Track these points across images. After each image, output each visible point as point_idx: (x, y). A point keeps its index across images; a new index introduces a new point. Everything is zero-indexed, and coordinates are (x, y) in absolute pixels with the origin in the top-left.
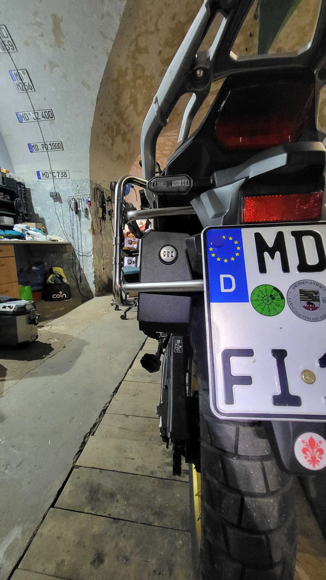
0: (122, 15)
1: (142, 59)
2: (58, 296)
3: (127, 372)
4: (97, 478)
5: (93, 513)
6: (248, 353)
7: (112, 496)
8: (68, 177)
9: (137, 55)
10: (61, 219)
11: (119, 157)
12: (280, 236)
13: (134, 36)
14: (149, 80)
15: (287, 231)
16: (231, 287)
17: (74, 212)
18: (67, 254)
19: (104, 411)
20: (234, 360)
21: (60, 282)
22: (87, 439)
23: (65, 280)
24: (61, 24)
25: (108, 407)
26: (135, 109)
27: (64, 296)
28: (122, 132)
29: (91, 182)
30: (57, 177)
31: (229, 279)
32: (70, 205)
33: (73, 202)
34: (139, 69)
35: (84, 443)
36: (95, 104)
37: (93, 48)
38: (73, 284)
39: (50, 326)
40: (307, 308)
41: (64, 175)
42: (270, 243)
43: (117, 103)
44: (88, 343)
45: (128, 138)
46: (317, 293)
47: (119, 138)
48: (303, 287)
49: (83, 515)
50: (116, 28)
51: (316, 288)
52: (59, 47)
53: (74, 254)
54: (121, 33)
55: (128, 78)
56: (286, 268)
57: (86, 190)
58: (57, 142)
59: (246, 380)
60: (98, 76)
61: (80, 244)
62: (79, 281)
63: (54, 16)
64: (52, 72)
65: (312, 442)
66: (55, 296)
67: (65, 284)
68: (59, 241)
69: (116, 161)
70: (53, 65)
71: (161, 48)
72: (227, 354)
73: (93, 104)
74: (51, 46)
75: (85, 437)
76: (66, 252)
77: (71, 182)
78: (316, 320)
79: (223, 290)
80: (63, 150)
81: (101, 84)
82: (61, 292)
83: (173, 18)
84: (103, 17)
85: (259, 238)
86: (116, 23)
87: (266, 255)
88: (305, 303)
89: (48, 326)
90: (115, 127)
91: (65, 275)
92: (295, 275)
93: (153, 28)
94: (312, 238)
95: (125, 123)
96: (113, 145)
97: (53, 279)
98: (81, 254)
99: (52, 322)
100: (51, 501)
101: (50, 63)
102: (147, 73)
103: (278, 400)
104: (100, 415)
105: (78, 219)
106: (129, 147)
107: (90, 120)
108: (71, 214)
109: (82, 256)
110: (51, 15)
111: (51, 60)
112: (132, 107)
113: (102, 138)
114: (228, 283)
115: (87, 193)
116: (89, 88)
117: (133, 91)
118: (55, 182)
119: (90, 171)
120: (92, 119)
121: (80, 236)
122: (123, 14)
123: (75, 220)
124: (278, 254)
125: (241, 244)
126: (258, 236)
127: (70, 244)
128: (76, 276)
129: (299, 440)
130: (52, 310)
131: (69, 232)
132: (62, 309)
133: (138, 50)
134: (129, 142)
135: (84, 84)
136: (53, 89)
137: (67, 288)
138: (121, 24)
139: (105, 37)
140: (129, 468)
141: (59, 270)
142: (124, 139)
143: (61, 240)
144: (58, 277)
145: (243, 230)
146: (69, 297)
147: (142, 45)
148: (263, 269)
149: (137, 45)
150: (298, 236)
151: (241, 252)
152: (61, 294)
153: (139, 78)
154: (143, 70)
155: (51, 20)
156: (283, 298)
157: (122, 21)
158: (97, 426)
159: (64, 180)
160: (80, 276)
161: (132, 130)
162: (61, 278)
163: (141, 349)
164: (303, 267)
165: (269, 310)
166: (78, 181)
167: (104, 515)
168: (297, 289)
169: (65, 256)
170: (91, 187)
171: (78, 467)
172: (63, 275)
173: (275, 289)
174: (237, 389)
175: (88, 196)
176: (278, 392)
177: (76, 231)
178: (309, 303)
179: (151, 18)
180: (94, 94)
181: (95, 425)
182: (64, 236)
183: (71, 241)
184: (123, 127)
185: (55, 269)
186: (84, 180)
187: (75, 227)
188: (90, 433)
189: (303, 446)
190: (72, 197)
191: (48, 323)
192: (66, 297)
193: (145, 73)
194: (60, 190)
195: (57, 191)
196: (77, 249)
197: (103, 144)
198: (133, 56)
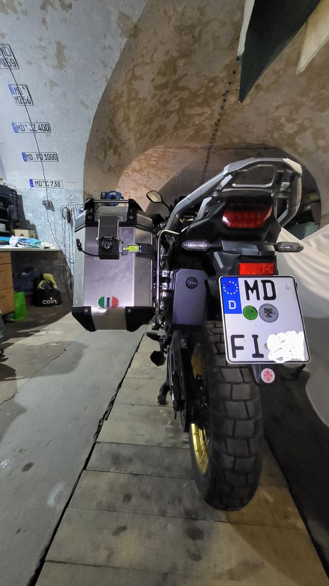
0: (122, 49)
1: (137, 84)
2: (48, 302)
3: (127, 371)
4: (114, 448)
5: (117, 471)
6: (242, 336)
7: (130, 460)
8: (61, 187)
9: (133, 81)
10: (52, 226)
11: (110, 169)
12: (256, 282)
13: (131, 67)
14: (142, 101)
15: (259, 280)
16: (234, 307)
17: (66, 220)
18: (58, 261)
19: (112, 402)
20: (236, 339)
21: (50, 288)
22: (101, 424)
23: (56, 287)
24: (65, 51)
25: (115, 399)
26: (128, 125)
27: (54, 302)
28: (114, 146)
29: (84, 193)
30: (50, 186)
31: (233, 303)
32: (63, 214)
33: (65, 210)
34: (134, 92)
35: (100, 427)
36: (92, 122)
37: (93, 73)
38: (63, 291)
39: (46, 331)
40: (267, 317)
41: (58, 184)
42: (251, 285)
43: (111, 121)
44: (86, 347)
45: (119, 151)
46: (271, 310)
47: (111, 152)
48: (265, 307)
49: (110, 473)
50: (117, 60)
51: (271, 308)
52: (61, 69)
53: (65, 261)
54: (120, 64)
55: (124, 100)
56: (258, 298)
57: (79, 200)
58: (53, 154)
59: (241, 348)
60: (95, 98)
61: (71, 251)
62: (69, 288)
63: (58, 44)
64: (51, 90)
65: (268, 372)
66: (45, 302)
67: (55, 290)
68: (52, 248)
69: (107, 172)
70: (53, 84)
71: (154, 76)
72: (233, 337)
73: (90, 122)
74: (53, 67)
75: (100, 422)
76: (57, 259)
77: (64, 192)
78: (271, 322)
79: (230, 308)
80: (58, 161)
81: (99, 104)
82: (51, 298)
83: (167, 53)
84: (104, 49)
85: (246, 283)
86: (117, 56)
87: (250, 291)
88: (266, 314)
89: (44, 330)
90: (108, 142)
91: (55, 281)
92: (263, 302)
93: (148, 61)
94: (270, 284)
95: (117, 138)
96: (105, 157)
97: (44, 285)
98: (72, 261)
99: (49, 326)
100: (83, 466)
101: (51, 82)
102: (141, 96)
103: (254, 356)
104: (110, 405)
105: (70, 227)
106: (120, 160)
107: (86, 136)
108: (64, 222)
109: (73, 263)
110: (56, 42)
111: (52, 79)
112: (124, 124)
113: (96, 152)
114: (232, 305)
115: (81, 203)
116: (87, 107)
117: (126, 110)
118: (48, 191)
119: (84, 183)
120: (88, 135)
121: (71, 244)
122: (124, 49)
123: (67, 228)
124: (255, 291)
125: (238, 286)
127: (61, 252)
128: (66, 282)
129: (263, 371)
130: (44, 316)
131: (60, 239)
132: (54, 314)
133: (134, 77)
134: (120, 155)
135: (82, 103)
136: (52, 105)
137: (57, 294)
138: (120, 57)
139: (106, 66)
140: (141, 441)
141: (49, 276)
142: (115, 152)
143: (53, 247)
144: (49, 284)
145: (239, 279)
146: (60, 303)
147: (138, 72)
148: (248, 298)
149: (133, 73)
150: (264, 282)
151: (238, 289)
152: (52, 300)
153: (133, 100)
154: (137, 94)
155: (55, 46)
156: (257, 312)
157: (123, 54)
158: (108, 414)
159: (57, 190)
160: (71, 283)
161: (124, 143)
162: (51, 284)
163: (137, 351)
164: (266, 298)
165: (251, 317)
166: (71, 191)
167: (126, 472)
168: (263, 308)
169: (56, 262)
170: (84, 197)
171: (99, 442)
172: (54, 282)
173: (253, 307)
174: (237, 351)
175: (81, 206)
176: (255, 352)
177: (68, 239)
178: (268, 314)
179: (148, 52)
180: (92, 113)
181: (106, 413)
182: (55, 243)
183: (62, 248)
184: (115, 142)
185: (46, 275)
186: (78, 191)
187: (67, 233)
188: (103, 418)
189: (264, 374)
190: (65, 206)
191: (45, 327)
192: (56, 303)
193: (139, 96)
194: (53, 198)
195: (50, 199)
196: (68, 256)
197: (97, 157)
198: (129, 82)
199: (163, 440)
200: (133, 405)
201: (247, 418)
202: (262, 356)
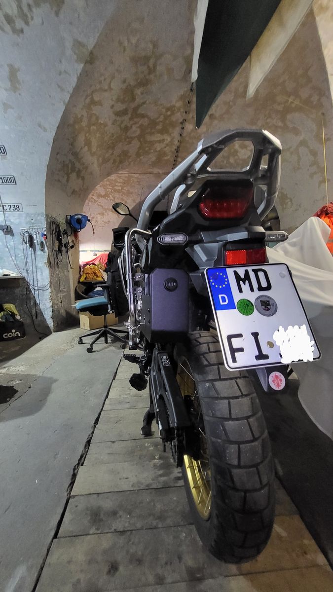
0: (79, 74)
1: (96, 110)
2: (10, 335)
3: (104, 403)
4: (94, 502)
5: (99, 532)
6: (240, 336)
7: (114, 513)
8: (21, 210)
9: (92, 106)
10: (12, 252)
11: (74, 192)
12: (247, 272)
13: (89, 92)
14: (102, 127)
15: (250, 269)
16: (225, 301)
17: (28, 245)
18: (19, 289)
19: (89, 442)
20: (233, 340)
21: (11, 319)
22: (76, 471)
23: (18, 318)
24: (18, 74)
25: (91, 438)
26: (90, 149)
27: (17, 334)
28: (77, 170)
29: (47, 216)
30: (8, 210)
31: (224, 297)
32: (23, 239)
33: (27, 235)
34: (94, 118)
35: (74, 476)
36: (51, 144)
37: (50, 96)
38: (28, 321)
39: (7, 369)
40: (265, 310)
41: (17, 208)
42: (242, 276)
43: (72, 144)
44: (56, 381)
45: (82, 175)
46: (269, 301)
47: (73, 176)
48: (262, 299)
49: (89, 536)
50: (74, 85)
51: (268, 299)
52: (15, 92)
53: (28, 288)
54: (77, 89)
55: (84, 124)
56: (252, 290)
57: (42, 224)
58: (10, 177)
59: (241, 350)
60: (53, 121)
61: (35, 278)
62: (34, 318)
63: (11, 67)
64: (5, 112)
65: (276, 376)
66: (6, 336)
67: (18, 321)
68: (12, 275)
69: (71, 196)
70: (6, 106)
71: (113, 103)
72: (230, 338)
73: (50, 144)
74: (6, 90)
75: (74, 469)
76: (18, 287)
77: (24, 215)
78: (270, 315)
79: (222, 303)
80: (16, 184)
81: (57, 128)
82: (13, 331)
83: (124, 82)
84: (60, 74)
85: (236, 274)
86: (74, 81)
87: (241, 282)
88: (264, 307)
89: (5, 368)
90: (70, 166)
91: (18, 311)
92: (257, 293)
93: (106, 88)
94: (263, 273)
95: (79, 162)
96: (68, 181)
97: (4, 317)
98: (36, 288)
99: (10, 362)
100: (53, 533)
101: (4, 104)
102: (101, 121)
103: (258, 358)
104: (86, 446)
105: (33, 252)
106: (83, 183)
107: (46, 158)
108: (25, 247)
109: (38, 290)
110: (7, 65)
111: (5, 102)
112: (86, 148)
113: (58, 174)
114: (223, 299)
115: (43, 226)
116: (45, 130)
117: (87, 135)
118: (6, 215)
119: (46, 206)
120: (48, 157)
121: (35, 270)
122: (80, 74)
123: (29, 253)
124: (247, 282)
125: (227, 277)
126: (235, 272)
127: (23, 279)
128: (30, 312)
129: (270, 376)
130: (5, 351)
131: (22, 265)
132: (17, 348)
133: (93, 102)
134: (83, 179)
135: (40, 125)
136: (7, 128)
137: (20, 326)
138: (78, 81)
139: (62, 90)
140: (125, 486)
141: (11, 307)
142: (78, 176)
143: (13, 274)
144: (10, 315)
145: (227, 269)
146: (23, 335)
147: (96, 99)
148: (241, 291)
149: (92, 99)
150: (256, 272)
151: (228, 281)
152: (14, 333)
153: (93, 125)
154: (97, 118)
155: (7, 69)
156: (253, 305)
157: (79, 79)
158: (84, 457)
159: (16, 214)
160: (36, 311)
161: (87, 168)
162: (13, 315)
163: (114, 378)
164: (260, 288)
165: (247, 312)
166: (32, 214)
167: (111, 531)
168: (259, 300)
169: (17, 291)
170: (47, 220)
171: (74, 496)
172: (16, 312)
173: (248, 301)
174: (237, 354)
175: (44, 229)
176: (257, 354)
177: (30, 264)
178: (265, 307)
179: (105, 80)
180: (50, 136)
181: (82, 456)
182: (16, 270)
183: (25, 274)
184: (77, 165)
185: (6, 306)
186: (39, 214)
187: (29, 260)
188: (78, 464)
189: (273, 379)
190: (26, 230)
191: (6, 363)
192: (19, 335)
193: (99, 121)
194: (12, 223)
195: (8, 223)
196: (31, 282)
197: (59, 180)
198: (88, 107)
199: (153, 480)
200: (113, 442)
201: (252, 438)
202: (266, 357)
